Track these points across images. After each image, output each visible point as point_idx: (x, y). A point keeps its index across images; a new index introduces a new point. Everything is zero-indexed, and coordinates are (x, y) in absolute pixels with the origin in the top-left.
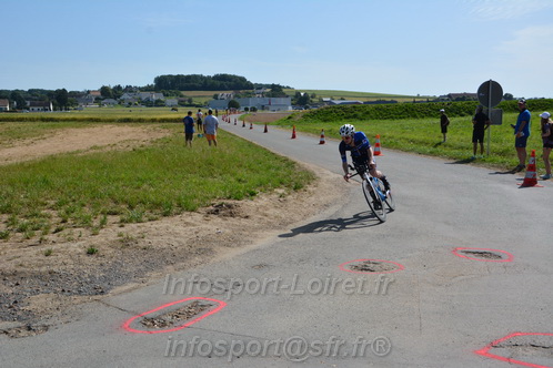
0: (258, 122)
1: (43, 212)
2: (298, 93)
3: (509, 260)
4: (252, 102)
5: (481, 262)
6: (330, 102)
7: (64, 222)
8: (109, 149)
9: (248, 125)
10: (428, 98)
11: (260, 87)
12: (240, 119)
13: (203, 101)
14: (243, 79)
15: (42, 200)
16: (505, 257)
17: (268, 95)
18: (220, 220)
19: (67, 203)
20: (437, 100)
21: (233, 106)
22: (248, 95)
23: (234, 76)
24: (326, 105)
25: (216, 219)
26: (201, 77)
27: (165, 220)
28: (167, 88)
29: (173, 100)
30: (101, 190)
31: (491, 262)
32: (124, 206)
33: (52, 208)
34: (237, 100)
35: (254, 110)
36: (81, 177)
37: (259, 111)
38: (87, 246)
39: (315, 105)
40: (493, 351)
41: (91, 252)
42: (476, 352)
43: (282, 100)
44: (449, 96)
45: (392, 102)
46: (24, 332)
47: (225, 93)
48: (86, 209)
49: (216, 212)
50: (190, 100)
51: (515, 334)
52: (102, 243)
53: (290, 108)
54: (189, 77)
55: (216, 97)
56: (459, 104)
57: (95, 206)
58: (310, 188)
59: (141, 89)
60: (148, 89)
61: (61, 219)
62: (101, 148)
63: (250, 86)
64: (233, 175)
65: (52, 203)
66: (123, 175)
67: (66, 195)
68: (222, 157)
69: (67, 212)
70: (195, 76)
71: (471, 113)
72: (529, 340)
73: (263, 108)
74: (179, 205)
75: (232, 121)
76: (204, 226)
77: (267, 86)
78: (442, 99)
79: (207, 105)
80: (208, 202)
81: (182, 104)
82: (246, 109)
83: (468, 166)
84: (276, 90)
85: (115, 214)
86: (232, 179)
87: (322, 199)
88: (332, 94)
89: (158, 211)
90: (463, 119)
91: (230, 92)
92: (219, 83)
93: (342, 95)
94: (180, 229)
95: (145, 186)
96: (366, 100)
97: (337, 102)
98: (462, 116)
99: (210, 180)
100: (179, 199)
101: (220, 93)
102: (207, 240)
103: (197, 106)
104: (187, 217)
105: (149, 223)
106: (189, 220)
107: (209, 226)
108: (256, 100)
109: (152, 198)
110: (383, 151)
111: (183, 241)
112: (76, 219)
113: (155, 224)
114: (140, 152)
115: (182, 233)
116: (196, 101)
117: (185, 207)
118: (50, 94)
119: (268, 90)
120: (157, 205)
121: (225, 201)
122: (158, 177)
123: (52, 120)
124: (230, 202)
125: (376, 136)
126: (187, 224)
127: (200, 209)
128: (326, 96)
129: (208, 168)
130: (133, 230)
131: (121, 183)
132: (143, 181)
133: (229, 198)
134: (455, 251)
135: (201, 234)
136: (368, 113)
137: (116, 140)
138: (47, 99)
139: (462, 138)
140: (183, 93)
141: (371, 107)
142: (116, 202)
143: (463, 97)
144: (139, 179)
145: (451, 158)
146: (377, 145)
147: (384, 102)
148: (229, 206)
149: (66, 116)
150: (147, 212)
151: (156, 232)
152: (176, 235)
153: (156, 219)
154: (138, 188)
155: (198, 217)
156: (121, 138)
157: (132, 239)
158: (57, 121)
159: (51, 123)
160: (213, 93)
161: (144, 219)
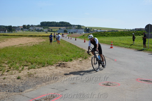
0: (73, 37)
1: (3, 65)
2: (86, 28)
4: (71, 31)
6: (96, 31)
7: (10, 68)
8: (25, 45)
9: (70, 38)
10: (128, 30)
11: (74, 26)
12: (68, 36)
13: (56, 30)
14: (69, 23)
15: (3, 61)
17: (77, 28)
18: (60, 68)
19: (11, 62)
20: (131, 30)
21: (65, 32)
22: (70, 28)
23: (66, 22)
24: (95, 32)
25: (59, 68)
26: (55, 22)
27: (43, 68)
28: (44, 26)
29: (46, 30)
30: (22, 58)
32: (29, 63)
33: (6, 64)
34: (66, 30)
35: (72, 33)
36: (16, 54)
37: (74, 34)
38: (17, 76)
39: (92, 32)
41: (18, 78)
43: (81, 30)
44: (136, 29)
45: (117, 31)
47: (63, 28)
48: (17, 64)
49: (59, 66)
50: (52, 30)
52: (22, 75)
53: (84, 33)
54: (51, 22)
55: (60, 29)
56: (139, 32)
57: (20, 63)
59: (36, 26)
60: (38, 26)
61: (9, 68)
62: (23, 45)
63: (71, 25)
64: (65, 54)
65: (6, 62)
66: (30, 53)
67: (11, 59)
68: (62, 48)
69: (11, 65)
70: (53, 22)
73: (75, 32)
74: (48, 63)
75: (65, 36)
76: (55, 70)
77: (76, 26)
78: (133, 30)
79: (57, 31)
80: (57, 62)
81: (49, 31)
82: (70, 33)
83: (142, 52)
84: (79, 27)
85: (27, 66)
86: (65, 55)
88: (97, 28)
90: (140, 36)
91: (64, 27)
92: (61, 24)
93: (101, 29)
94: (48, 71)
95: (37, 57)
96: (108, 30)
97: (99, 31)
98: (140, 35)
99: (58, 55)
100: (47, 61)
101: (61, 28)
102: (56, 75)
103: (54, 32)
104: (50, 67)
105: (37, 69)
106: (50, 68)
107: (57, 70)
108: (73, 30)
109: (39, 61)
110: (114, 47)
111: (49, 75)
112: (14, 67)
113: (40, 69)
114: (35, 46)
115: (48, 72)
116: (53, 30)
117: (49, 64)
118: (6, 27)
119: (77, 27)
120: (40, 63)
121: (62, 62)
122: (41, 54)
123: (7, 35)
124: (64, 62)
125: (111, 42)
126: (50, 69)
127: (54, 65)
128: (95, 29)
129: (57, 51)
130: (32, 71)
131: (29, 56)
132: (36, 55)
133: (64, 61)
134: (137, 80)
135: (54, 73)
136: (109, 34)
137: (28, 42)
138: (5, 29)
139: (140, 43)
140: (50, 27)
141: (110, 32)
142: (27, 62)
143: (140, 30)
144: (35, 55)
145: (136, 49)
146: (112, 45)
147: (114, 31)
148: (64, 64)
149: (12, 34)
150: (37, 66)
151: (40, 72)
152: (46, 73)
153: (40, 68)
154: (34, 58)
155: (53, 67)
156: (29, 42)
157: (32, 74)
158: (8, 36)
159: (6, 36)
160: (59, 28)
161: (36, 68)
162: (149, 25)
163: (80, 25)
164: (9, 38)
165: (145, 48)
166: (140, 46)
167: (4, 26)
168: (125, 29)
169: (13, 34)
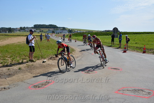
0: (59, 36)
1: (6, 59)
2: (69, 29)
3: (121, 70)
4: (58, 31)
5: (115, 71)
6: (77, 32)
7: (12, 61)
8: (22, 43)
9: (57, 37)
10: (100, 31)
11: (60, 28)
12: (55, 35)
13: (46, 31)
14: (56, 26)
15: (6, 56)
16: (120, 69)
17: (62, 30)
18: (52, 61)
19: (13, 56)
20: (102, 32)
21: (53, 32)
22: (57, 30)
23: (54, 25)
24: (76, 32)
25: (51, 61)
26: (45, 25)
27: (38, 61)
28: (37, 27)
29: (38, 31)
30: (21, 53)
31: (117, 71)
32: (27, 57)
33: (9, 58)
34: (54, 31)
35: (58, 33)
36: (16, 50)
37: (60, 34)
38: (19, 67)
39: (73, 32)
40: (119, 92)
41: (19, 69)
42: (115, 92)
43: (65, 31)
44: (105, 31)
45: (92, 32)
46: (3, 89)
47: (51, 29)
48: (18, 58)
49: (51, 59)
50: (43, 31)
51: (124, 88)
52: (22, 67)
53: (67, 33)
54: (42, 25)
55: (49, 30)
56: (108, 33)
57: (20, 57)
58: (73, 53)
59: (30, 28)
60: (32, 28)
61: (11, 61)
62: (20, 42)
63: (57, 27)
64: (54, 49)
65: (9, 56)
66: (27, 49)
67: (12, 54)
68: (51, 45)
69: (13, 59)
70: (44, 25)
71: (110, 35)
72: (127, 89)
73: (61, 33)
74: (41, 57)
75: (53, 36)
76: (48, 62)
77: (62, 28)
78: (104, 31)
79: (47, 32)
80: (48, 56)
81: (40, 32)
82: (56, 33)
83: (111, 47)
84: (64, 29)
85: (25, 59)
86: (54, 51)
87: (76, 55)
88: (78, 30)
89: (36, 59)
90: (109, 36)
91: (53, 29)
92: (50, 27)
93: (80, 30)
96: (86, 31)
97: (79, 32)
99: (49, 51)
101: (50, 29)
103: (44, 32)
108: (59, 31)
112: (15, 60)
116: (44, 31)
127: (46, 58)
128: (76, 30)
131: (26, 51)
133: (54, 55)
134: (109, 68)
138: (6, 30)
139: (109, 41)
140: (41, 29)
142: (25, 56)
145: (106, 46)
147: (90, 32)
148: (54, 57)
160: (48, 29)
162: (115, 28)
163: (64, 27)
165: (113, 45)
166: (109, 43)
168: (98, 31)
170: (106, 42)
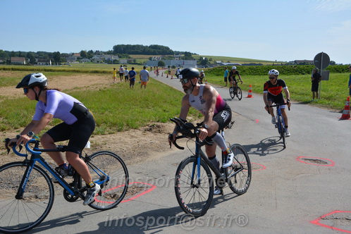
2: (201, 58)
3: (332, 165)
4: (173, 63)
5: (314, 166)
6: (221, 64)
8: (85, 89)
9: (170, 76)
10: (282, 62)
11: (178, 53)
12: (165, 73)
13: (142, 61)
14: (167, 48)
16: (329, 163)
17: (183, 58)
18: (152, 135)
20: (287, 64)
21: (161, 64)
22: (170, 58)
23: (162, 46)
24: (218, 65)
25: (150, 134)
26: (142, 46)
27: (119, 133)
28: (121, 52)
29: (124, 60)
31: (321, 166)
34: (163, 61)
35: (174, 67)
39: (211, 65)
42: (311, 222)
43: (191, 62)
44: (295, 61)
45: (260, 64)
46: (33, 200)
47: (157, 56)
49: (150, 130)
50: (135, 61)
51: (336, 211)
54: (134, 46)
55: (150, 59)
56: (301, 67)
59: (105, 53)
60: (109, 53)
62: (80, 88)
63: (171, 53)
64: (161, 107)
66: (93, 105)
68: (154, 96)
70: (138, 46)
71: (309, 73)
72: (344, 215)
74: (128, 125)
76: (143, 138)
77: (182, 53)
78: (290, 63)
79: (145, 63)
80: (145, 124)
81: (129, 62)
82: (169, 67)
83: (307, 105)
84: (188, 56)
86: (160, 110)
88: (223, 59)
89: (114, 128)
90: (304, 76)
91: (159, 56)
92: (152, 50)
93: (229, 60)
94: (128, 140)
95: (106, 112)
96: (243, 63)
97: (225, 64)
98: (304, 74)
99: (147, 110)
100: (127, 121)
101: (153, 56)
102: (144, 147)
103: (139, 64)
104: (132, 132)
105: (109, 135)
106: (133, 134)
107: (145, 139)
109: (111, 120)
110: (254, 95)
111: (130, 147)
113: (112, 136)
114: (104, 91)
115: (129, 142)
116: (138, 61)
117: (131, 126)
118: (50, 55)
119: (183, 55)
120: (114, 125)
121: (156, 123)
122: (114, 107)
123: (51, 70)
124: (159, 124)
125: (250, 86)
126: (132, 137)
127: (140, 128)
128: (219, 60)
129: (146, 102)
130: (99, 139)
132: (106, 110)
133: (158, 121)
134: (298, 158)
135: (140, 143)
136: (244, 71)
137: (89, 84)
138: (48, 58)
139: (303, 88)
140: (131, 56)
141: (246, 67)
143: (304, 63)
144: (103, 108)
145: (296, 100)
146: (250, 91)
147: (255, 64)
148: (158, 127)
149: (60, 69)
150: (108, 129)
151: (113, 141)
152: (126, 143)
153: (113, 133)
154: (103, 113)
155: (139, 132)
156: (92, 83)
157: (99, 145)
158: (54, 71)
159: (50, 72)
160: (149, 56)
161: (106, 133)
162: (321, 53)
163: (189, 53)
164: (55, 75)
166: (303, 94)
167: (45, 53)
168: (276, 62)
169: (63, 69)
170: (295, 91)
